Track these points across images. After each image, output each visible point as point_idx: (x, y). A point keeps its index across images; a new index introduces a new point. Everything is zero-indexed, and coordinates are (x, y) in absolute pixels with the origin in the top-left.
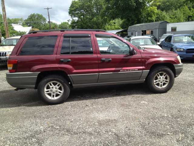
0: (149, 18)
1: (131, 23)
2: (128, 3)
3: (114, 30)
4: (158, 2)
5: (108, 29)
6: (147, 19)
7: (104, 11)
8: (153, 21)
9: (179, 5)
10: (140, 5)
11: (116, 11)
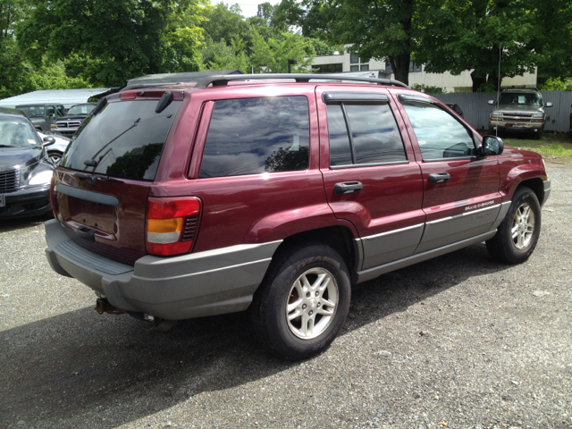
0: (185, 59)
1: (132, 72)
2: (120, 7)
3: (65, 88)
4: (199, 15)
5: (41, 85)
6: (180, 60)
7: (31, 25)
8: (196, 69)
9: (220, 27)
10: (156, 19)
11: (80, 29)
